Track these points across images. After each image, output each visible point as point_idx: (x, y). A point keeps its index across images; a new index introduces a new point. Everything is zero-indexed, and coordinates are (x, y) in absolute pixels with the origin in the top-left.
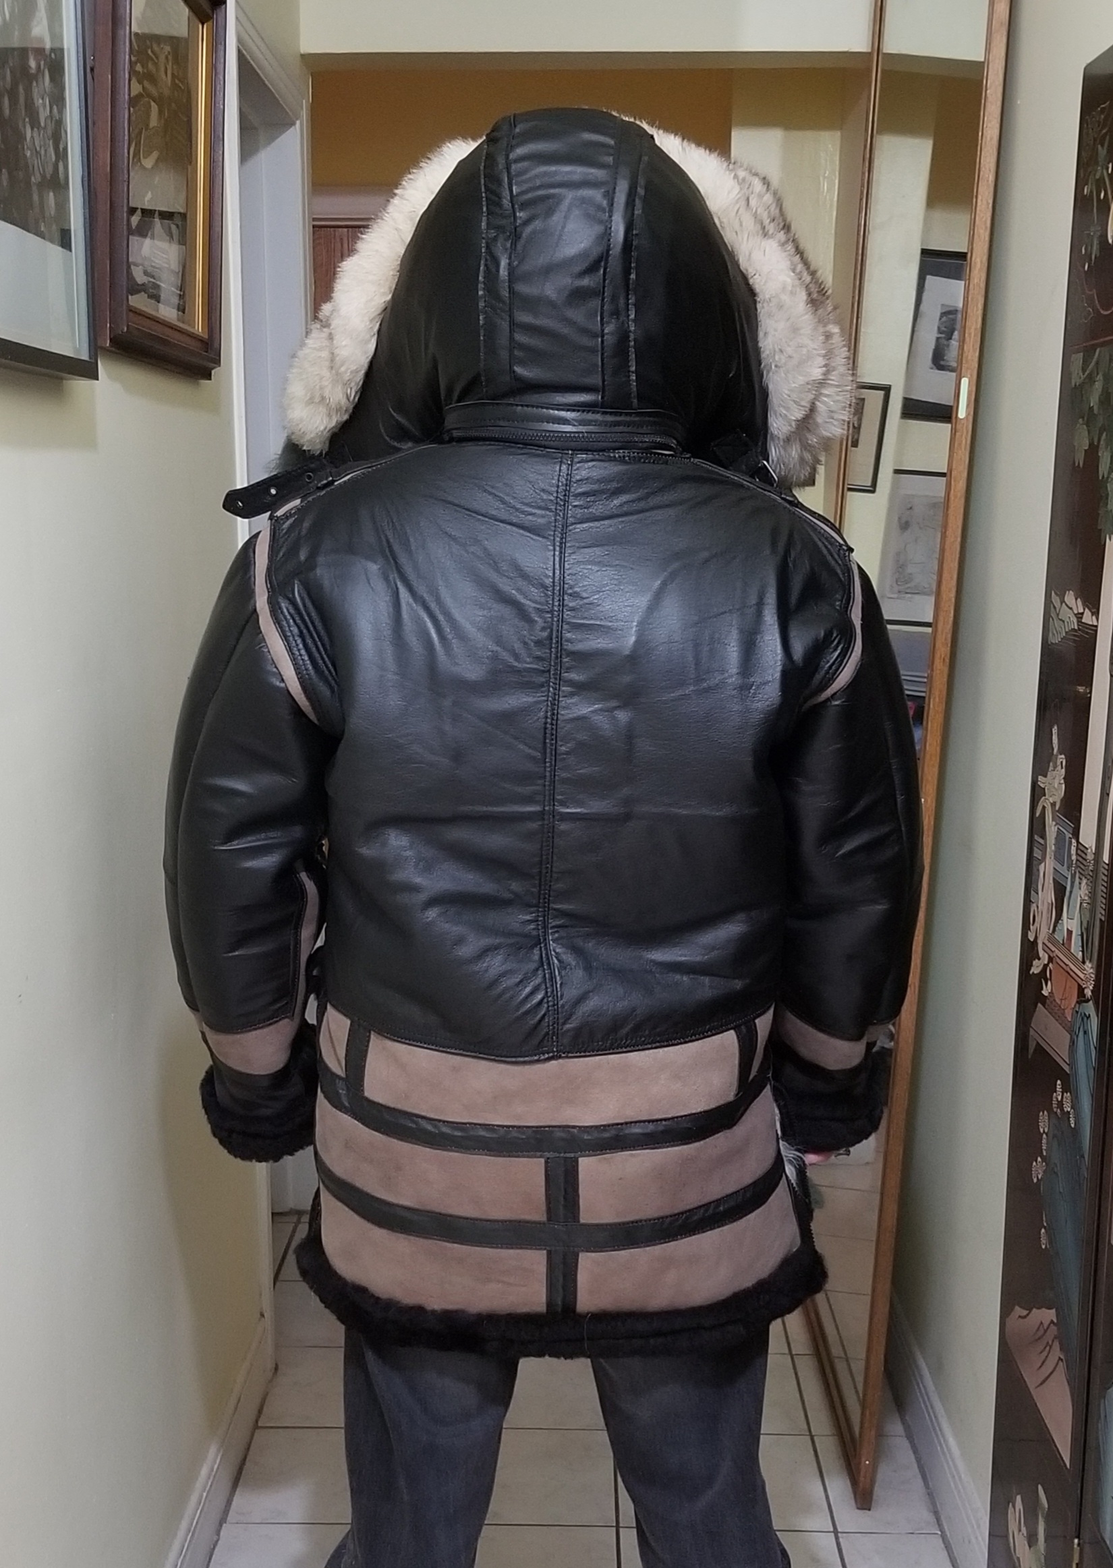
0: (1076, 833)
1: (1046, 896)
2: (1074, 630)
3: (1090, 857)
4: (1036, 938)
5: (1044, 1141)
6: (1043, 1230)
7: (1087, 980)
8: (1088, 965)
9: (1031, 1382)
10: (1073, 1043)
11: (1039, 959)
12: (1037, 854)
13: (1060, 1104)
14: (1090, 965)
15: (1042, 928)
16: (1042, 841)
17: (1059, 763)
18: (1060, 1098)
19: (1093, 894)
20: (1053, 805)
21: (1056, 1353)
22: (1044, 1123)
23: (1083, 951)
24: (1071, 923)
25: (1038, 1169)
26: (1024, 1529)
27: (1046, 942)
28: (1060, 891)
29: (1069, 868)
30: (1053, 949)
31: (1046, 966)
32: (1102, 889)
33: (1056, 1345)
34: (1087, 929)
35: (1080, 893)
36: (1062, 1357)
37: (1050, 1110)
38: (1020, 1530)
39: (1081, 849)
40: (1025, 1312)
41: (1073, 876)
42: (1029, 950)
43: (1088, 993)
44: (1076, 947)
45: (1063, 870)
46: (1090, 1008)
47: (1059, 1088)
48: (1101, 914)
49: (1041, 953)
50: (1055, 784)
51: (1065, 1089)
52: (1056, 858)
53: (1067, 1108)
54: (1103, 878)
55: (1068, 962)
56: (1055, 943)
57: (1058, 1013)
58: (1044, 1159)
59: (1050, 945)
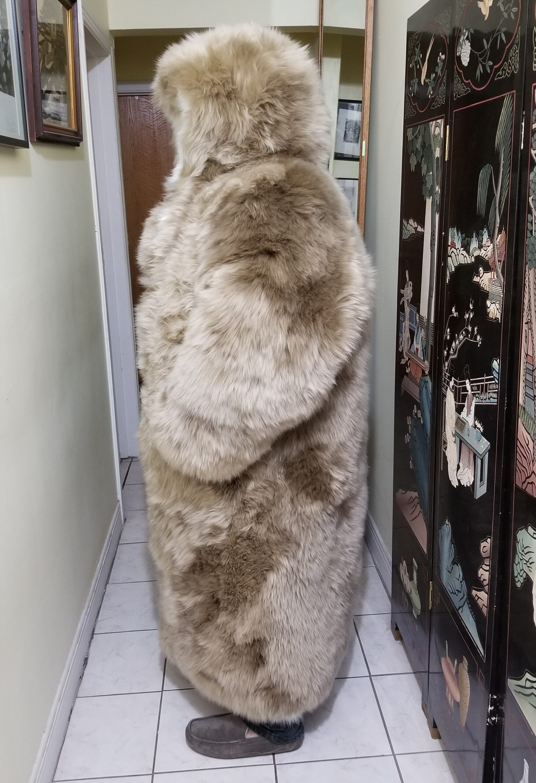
0: (418, 311)
1: (406, 335)
2: (413, 234)
3: (425, 321)
4: (402, 350)
5: (410, 428)
6: (411, 462)
7: (426, 368)
8: (426, 362)
9: (408, 519)
10: (421, 392)
11: (404, 359)
12: (401, 319)
13: (416, 414)
14: (427, 362)
15: (405, 347)
16: (403, 314)
17: (409, 284)
18: (416, 412)
19: (427, 335)
20: (408, 300)
21: (419, 509)
22: (409, 421)
23: (424, 357)
24: (418, 345)
25: (407, 438)
26: (407, 574)
27: (407, 352)
28: (412, 333)
29: (416, 324)
30: (410, 355)
31: (407, 362)
32: (431, 333)
33: (419, 506)
34: (425, 348)
35: (422, 334)
36: (421, 510)
37: (412, 417)
38: (405, 574)
39: (421, 318)
40: (404, 492)
41: (418, 328)
42: (399, 355)
43: (427, 372)
44: (420, 354)
45: (414, 325)
46: (428, 378)
47: (415, 408)
48: (431, 342)
49: (405, 356)
50: (408, 292)
51: (418, 408)
52: (410, 321)
53: (419, 416)
54: (431, 329)
55: (417, 360)
56: (411, 353)
57: (413, 380)
58: (410, 434)
59: (409, 354)
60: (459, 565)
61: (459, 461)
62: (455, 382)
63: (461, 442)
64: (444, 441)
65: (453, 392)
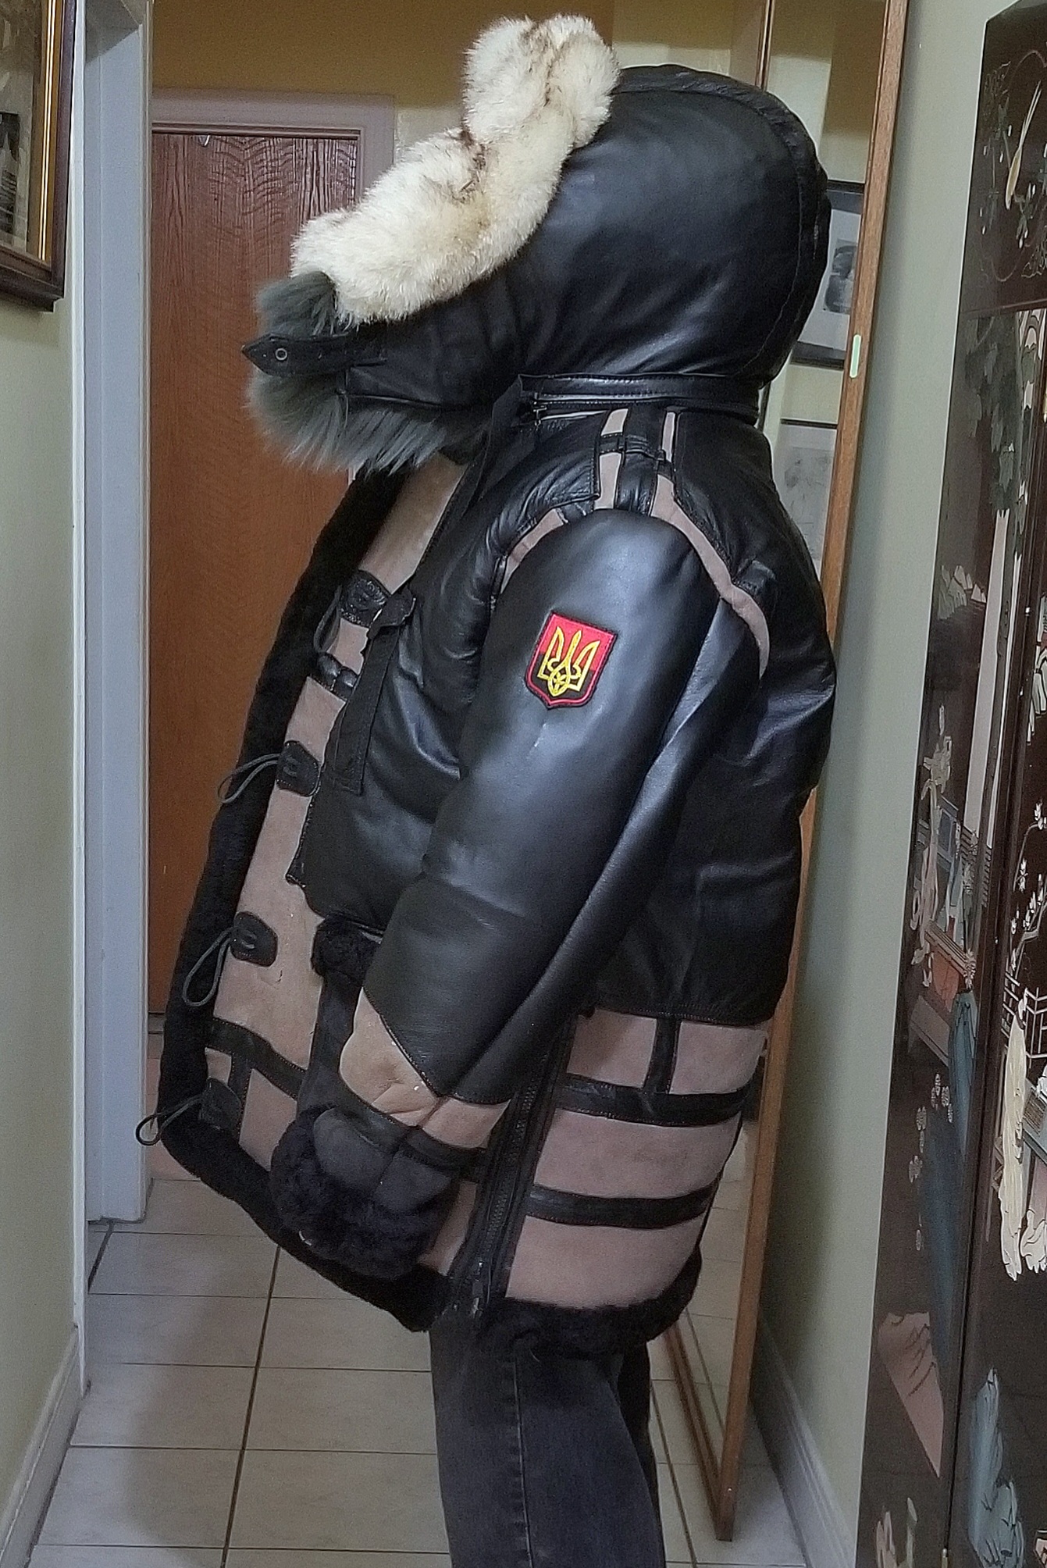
0: (960, 817)
1: (929, 882)
2: (963, 606)
3: (974, 842)
4: (918, 926)
5: (921, 1139)
6: (918, 1232)
7: (968, 969)
8: (969, 953)
9: (903, 1393)
10: (952, 1037)
11: (921, 949)
12: (921, 838)
13: (939, 1099)
14: (971, 954)
15: (924, 916)
16: (926, 825)
17: (945, 744)
18: (938, 1093)
19: (976, 881)
20: (939, 788)
21: (930, 1357)
22: (922, 1120)
23: (965, 940)
24: (954, 911)
25: (915, 1169)
26: (892, 1546)
27: (928, 931)
28: (943, 877)
29: (954, 852)
30: (935, 937)
31: (927, 956)
32: (985, 875)
33: (930, 1350)
34: (969, 917)
35: (965, 878)
36: (935, 1362)
37: (928, 1106)
38: (888, 1549)
39: (965, 834)
40: (898, 1319)
41: (957, 861)
42: (910, 939)
43: (969, 983)
44: (957, 935)
45: (947, 855)
46: (971, 998)
47: (937, 1082)
48: (983, 900)
49: (923, 942)
50: (941, 766)
51: (944, 1083)
52: (939, 843)
53: (946, 1103)
54: (986, 864)
55: (950, 952)
56: (938, 931)
57: (937, 1005)
58: (920, 1158)
59: (932, 935)
60: (1011, 1484)
61: (1027, 1209)
62: (1031, 1003)
63: (1034, 1155)
64: (997, 1160)
65: (1024, 1028)
